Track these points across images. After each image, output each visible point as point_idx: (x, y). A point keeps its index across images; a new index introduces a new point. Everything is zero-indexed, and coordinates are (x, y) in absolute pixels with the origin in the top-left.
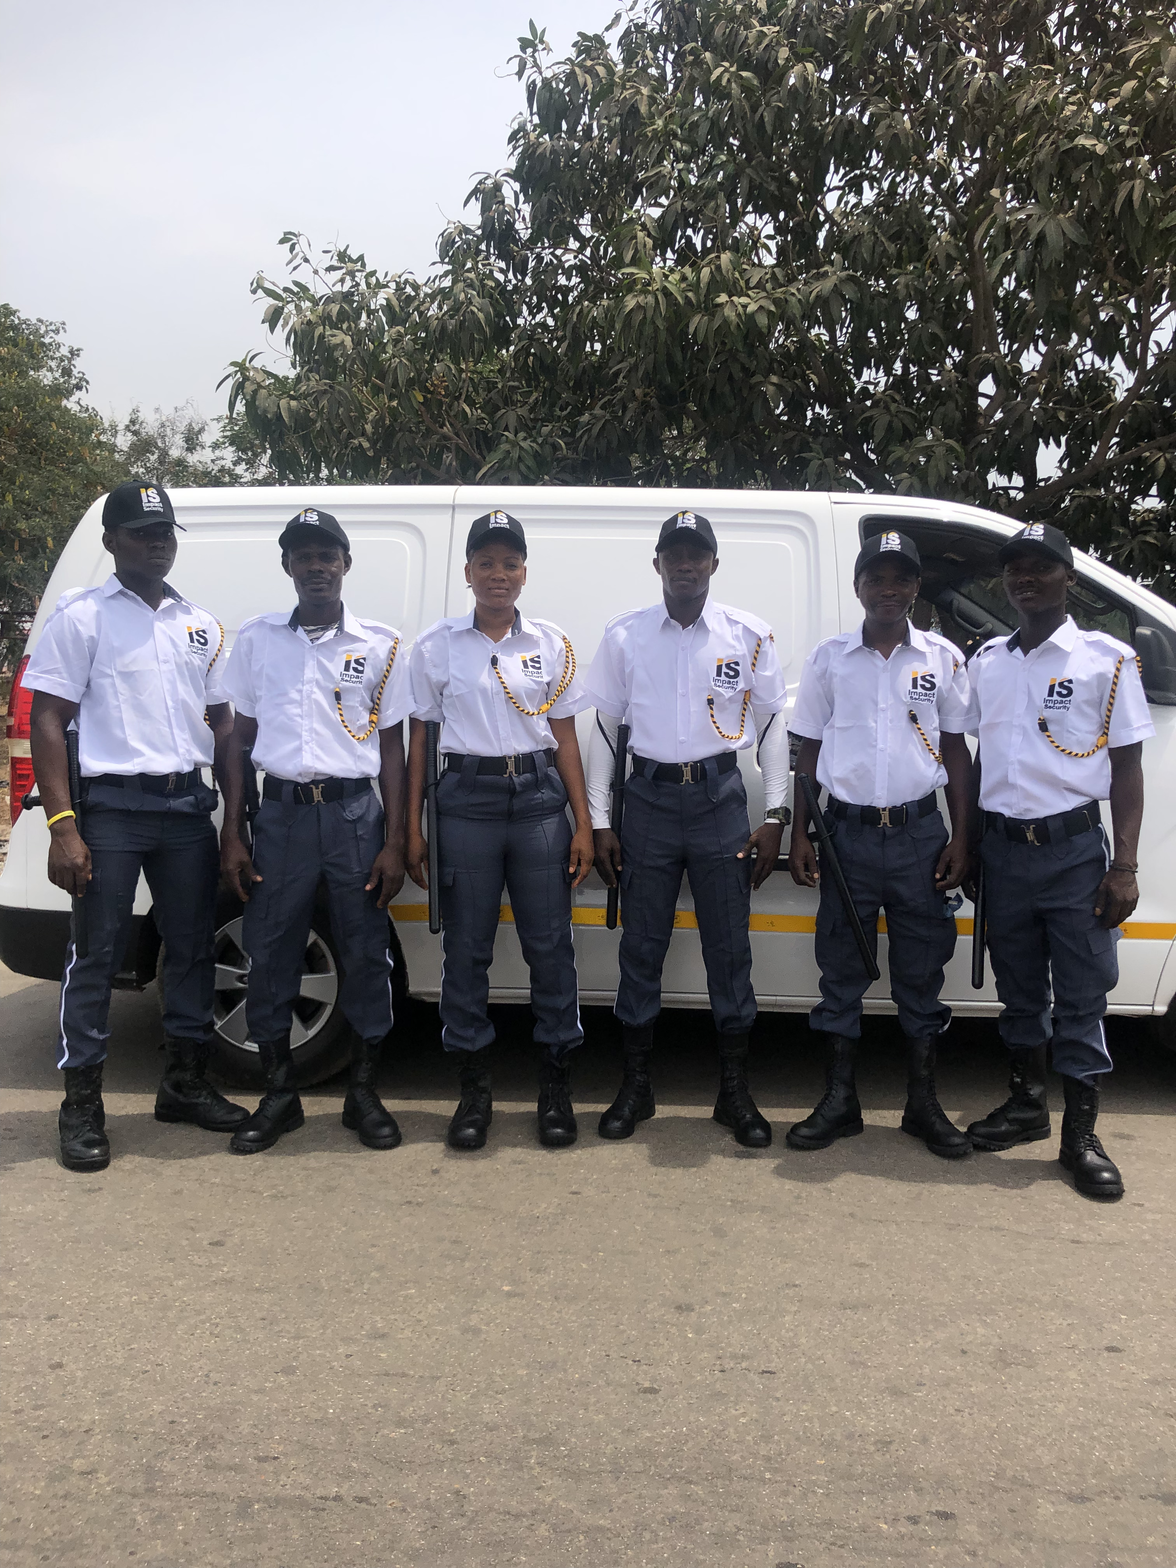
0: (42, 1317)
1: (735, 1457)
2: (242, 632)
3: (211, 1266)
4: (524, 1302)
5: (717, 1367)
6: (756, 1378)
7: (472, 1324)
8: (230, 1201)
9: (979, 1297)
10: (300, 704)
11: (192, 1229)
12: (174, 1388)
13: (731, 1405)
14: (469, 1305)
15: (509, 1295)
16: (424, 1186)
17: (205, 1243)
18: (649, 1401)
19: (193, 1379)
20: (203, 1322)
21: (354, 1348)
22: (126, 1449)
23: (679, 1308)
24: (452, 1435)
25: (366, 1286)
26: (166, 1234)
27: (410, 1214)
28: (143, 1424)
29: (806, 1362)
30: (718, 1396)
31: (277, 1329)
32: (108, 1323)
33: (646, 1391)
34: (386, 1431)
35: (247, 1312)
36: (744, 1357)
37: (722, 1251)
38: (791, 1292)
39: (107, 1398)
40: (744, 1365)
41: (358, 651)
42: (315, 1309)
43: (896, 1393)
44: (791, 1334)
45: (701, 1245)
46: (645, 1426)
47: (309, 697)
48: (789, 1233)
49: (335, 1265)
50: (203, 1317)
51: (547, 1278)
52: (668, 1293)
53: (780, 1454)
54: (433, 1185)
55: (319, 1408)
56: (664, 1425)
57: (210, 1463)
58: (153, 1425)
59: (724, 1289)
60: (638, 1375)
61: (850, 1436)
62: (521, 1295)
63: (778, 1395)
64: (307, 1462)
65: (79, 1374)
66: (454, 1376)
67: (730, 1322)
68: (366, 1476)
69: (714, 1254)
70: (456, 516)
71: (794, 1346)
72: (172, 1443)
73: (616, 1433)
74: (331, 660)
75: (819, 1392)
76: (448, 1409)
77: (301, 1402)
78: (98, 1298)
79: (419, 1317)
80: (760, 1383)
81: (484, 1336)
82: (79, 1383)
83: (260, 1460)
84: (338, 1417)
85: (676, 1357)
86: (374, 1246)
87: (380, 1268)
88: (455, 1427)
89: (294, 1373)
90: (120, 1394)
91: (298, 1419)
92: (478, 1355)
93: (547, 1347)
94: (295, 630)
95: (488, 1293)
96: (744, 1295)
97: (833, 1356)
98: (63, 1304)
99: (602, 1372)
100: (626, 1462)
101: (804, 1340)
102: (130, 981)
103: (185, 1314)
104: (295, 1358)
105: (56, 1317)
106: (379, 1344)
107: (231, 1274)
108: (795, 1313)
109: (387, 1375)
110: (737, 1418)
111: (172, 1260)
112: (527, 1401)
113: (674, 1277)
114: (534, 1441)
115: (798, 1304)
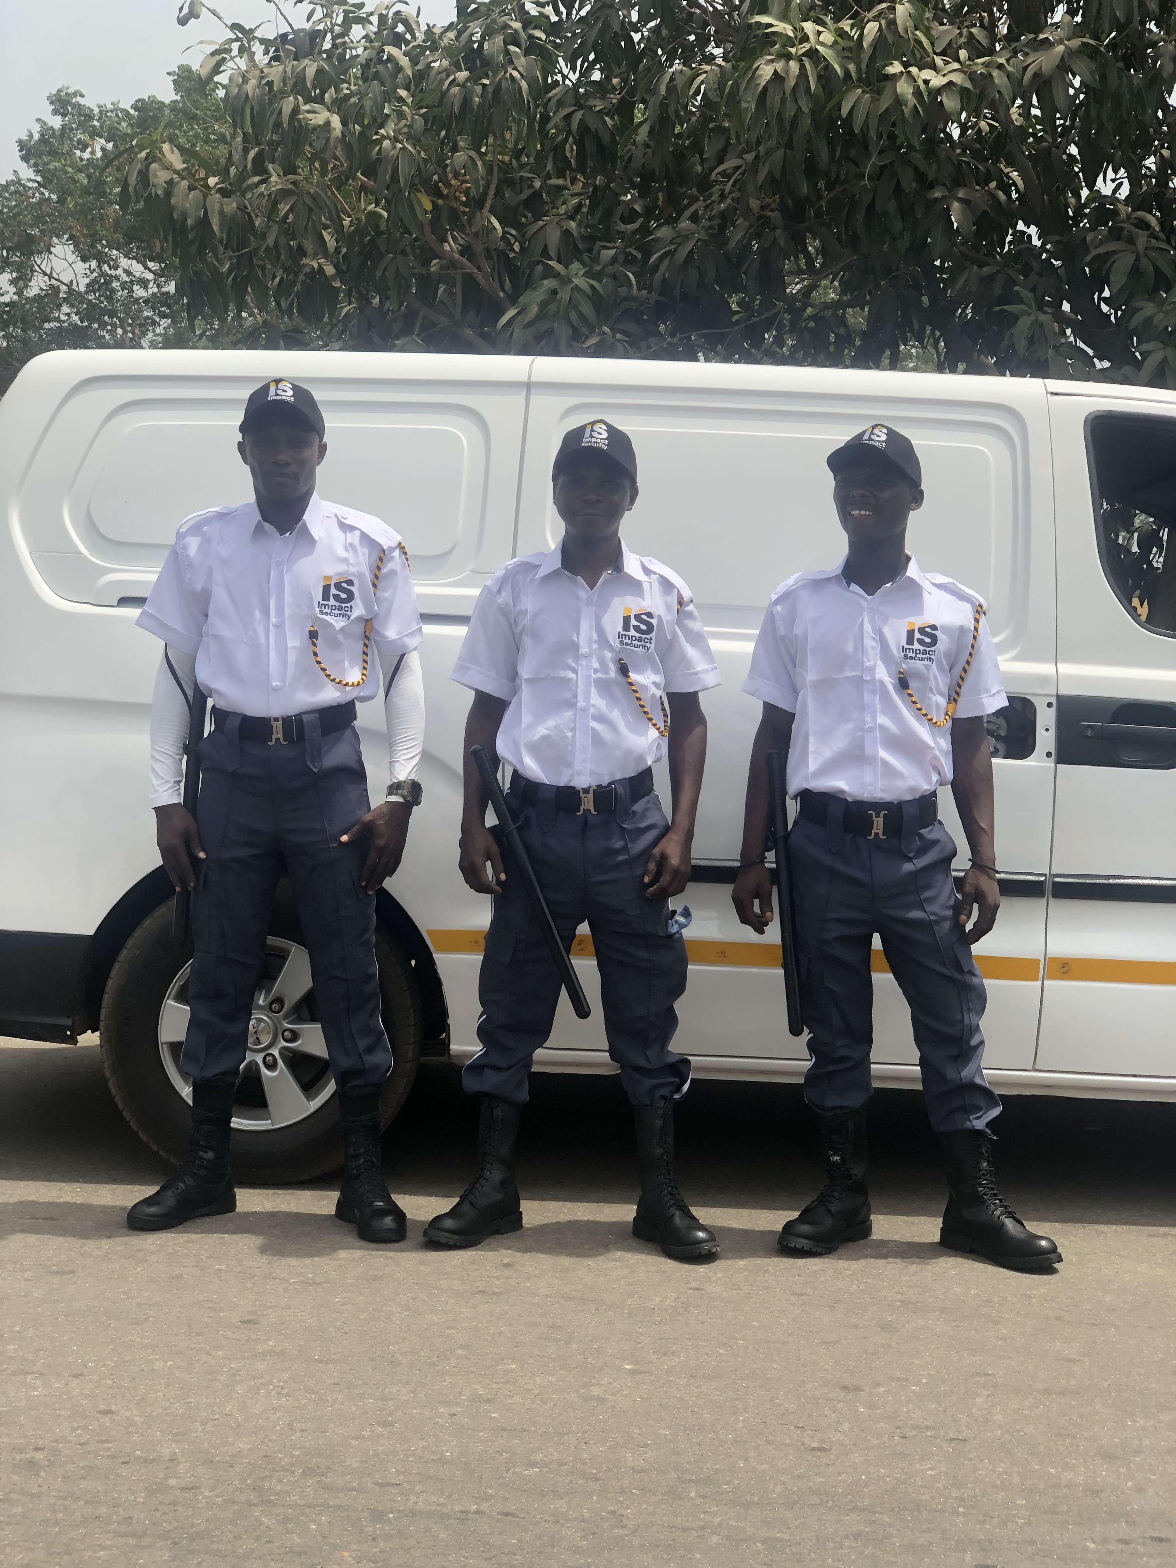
0: (66, 1374)
3: (251, 1340)
4: (653, 1378)
5: (897, 1435)
6: (944, 1444)
7: (593, 1394)
8: (248, 1285)
11: (212, 1308)
12: (255, 1432)
13: (915, 1462)
14: (586, 1380)
15: (633, 1372)
16: (497, 1278)
17: (234, 1321)
18: (819, 1457)
19: (274, 1427)
20: (264, 1385)
21: (456, 1410)
22: (223, 1473)
23: (845, 1388)
24: (595, 1474)
25: (453, 1362)
27: (488, 1302)
28: (234, 1456)
29: (1003, 1434)
30: (900, 1455)
31: (357, 1392)
32: (147, 1384)
33: (815, 1449)
34: (517, 1470)
35: (315, 1378)
36: (928, 1428)
37: (893, 1344)
38: (982, 1379)
39: (181, 1437)
40: (929, 1433)
42: (396, 1378)
43: (1110, 1457)
44: (984, 1412)
45: (865, 1338)
46: (818, 1474)
48: (977, 1331)
49: (407, 1342)
50: (262, 1381)
51: (677, 1360)
52: (830, 1376)
53: (976, 1496)
54: (508, 1278)
55: (433, 1452)
56: (839, 1474)
57: (325, 1486)
58: (245, 1458)
59: (899, 1375)
60: (803, 1438)
61: (1055, 1486)
62: (648, 1373)
63: (971, 1456)
64: (435, 1488)
65: (137, 1419)
66: (584, 1432)
67: (909, 1401)
68: (506, 1499)
69: (884, 1346)
70: (533, 398)
71: (987, 1421)
72: (274, 1471)
73: (784, 1478)
75: (1019, 1454)
76: (585, 1456)
77: (409, 1447)
78: (125, 1362)
79: (529, 1387)
80: (948, 1446)
81: (609, 1404)
82: (141, 1425)
83: (380, 1485)
84: (459, 1459)
85: (846, 1426)
86: (449, 1328)
87: (466, 1347)
88: (597, 1469)
89: (392, 1426)
90: (194, 1435)
91: (412, 1459)
92: (609, 1418)
93: (689, 1414)
95: (607, 1370)
96: (924, 1381)
97: (1036, 1429)
98: (85, 1365)
99: (760, 1434)
100: (800, 1497)
101: (1000, 1417)
103: (239, 1378)
104: (390, 1414)
105: (82, 1375)
106: (486, 1406)
107: (280, 1348)
108: (988, 1396)
109: (504, 1429)
110: (923, 1471)
112: (677, 1453)
113: (836, 1364)
114: (691, 1482)
115: (991, 1389)
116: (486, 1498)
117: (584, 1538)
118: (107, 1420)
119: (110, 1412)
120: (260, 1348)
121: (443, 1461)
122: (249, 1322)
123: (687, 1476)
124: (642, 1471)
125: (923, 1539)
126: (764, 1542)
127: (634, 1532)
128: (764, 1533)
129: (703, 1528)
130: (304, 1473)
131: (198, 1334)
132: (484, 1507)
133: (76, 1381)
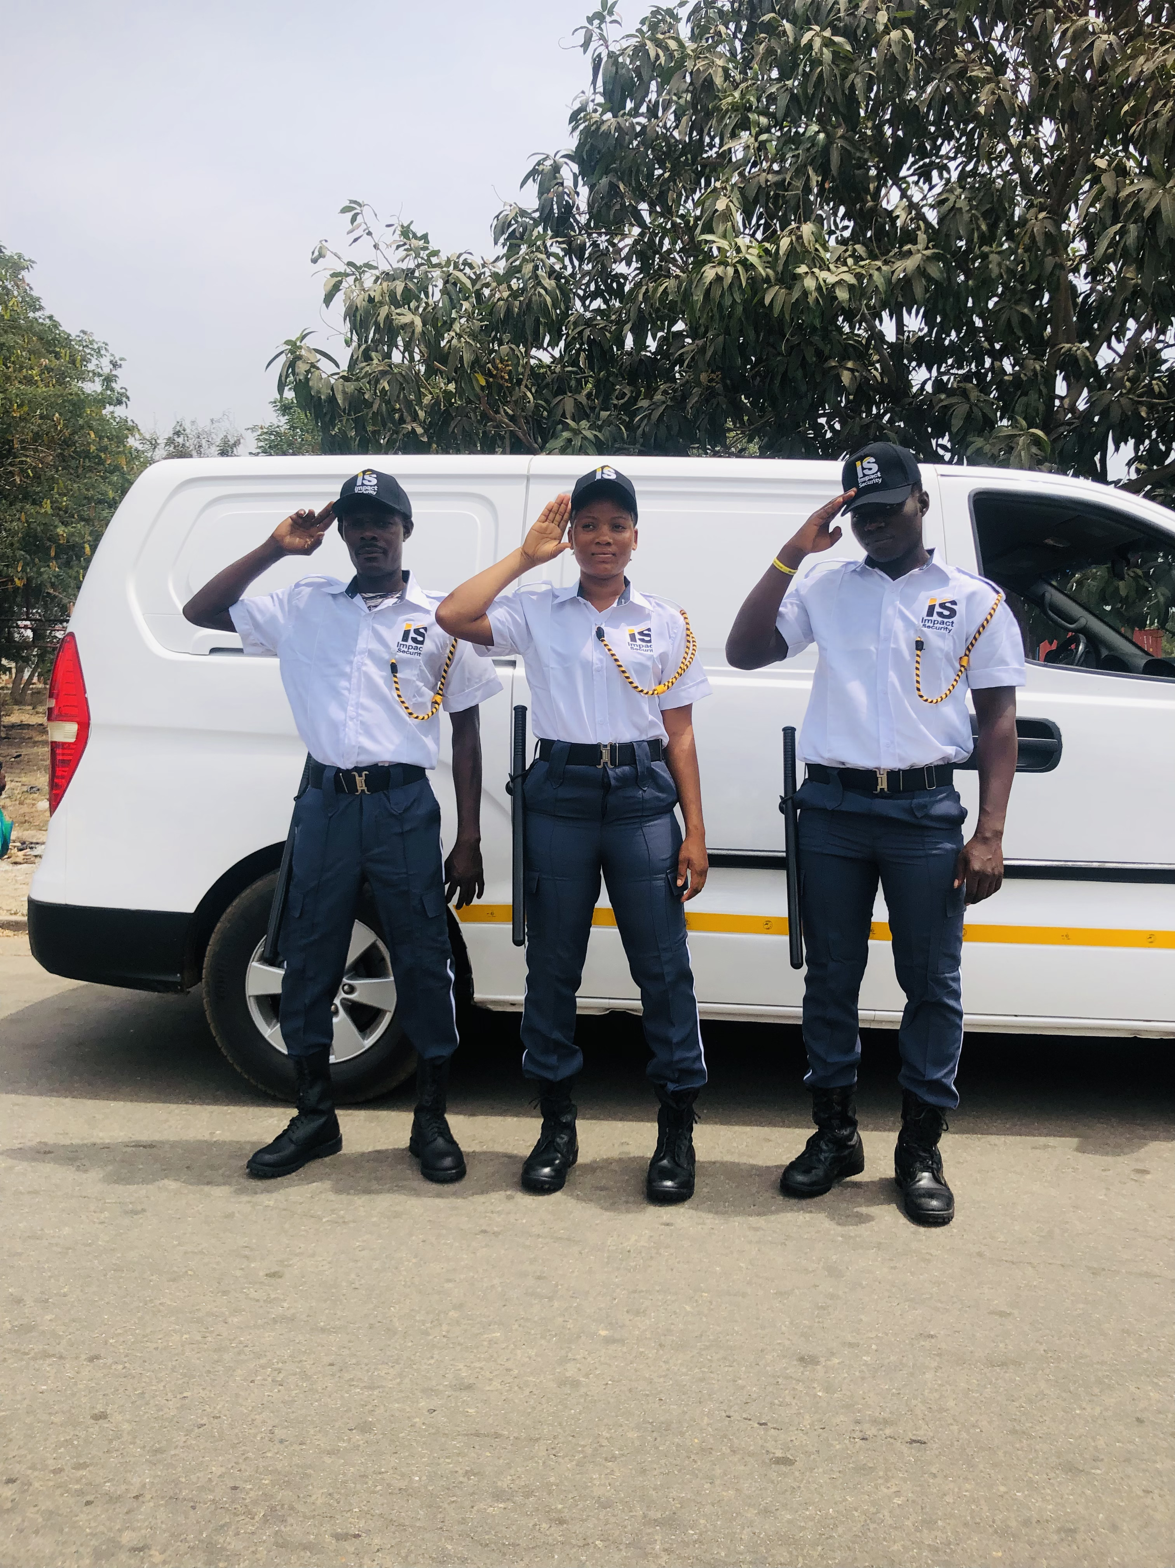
0: (83, 1357)
1: (895, 1548)
3: (269, 1301)
4: (625, 1349)
5: (857, 1434)
6: (905, 1449)
7: (568, 1374)
8: (287, 1226)
9: (1145, 1355)
10: (348, 677)
11: (246, 1257)
12: (234, 1446)
13: (880, 1481)
14: (563, 1352)
15: (608, 1341)
17: (261, 1274)
18: (785, 1475)
19: (255, 1436)
20: (263, 1367)
21: (436, 1402)
22: (181, 1519)
23: (802, 1359)
24: (560, 1511)
26: (218, 1263)
27: (487, 1246)
28: (202, 1489)
30: (862, 1470)
31: (347, 1376)
32: (156, 1366)
33: (779, 1461)
34: (482, 1506)
35: (313, 1356)
36: (886, 1422)
37: (840, 1293)
38: (927, 1344)
39: (159, 1456)
40: (888, 1431)
41: (418, 619)
42: (388, 1353)
43: (1071, 1469)
44: (937, 1395)
45: (816, 1286)
46: (785, 1506)
47: (359, 669)
48: (912, 1274)
49: (408, 1301)
50: (263, 1361)
51: (648, 1322)
52: (787, 1343)
53: (949, 1543)
55: (403, 1475)
57: (280, 1541)
58: (212, 1491)
59: (849, 1338)
60: (766, 1441)
61: (1027, 1523)
62: (622, 1341)
64: (393, 1542)
65: (126, 1426)
66: (555, 1437)
67: (863, 1378)
69: (832, 1296)
70: (531, 487)
72: (236, 1515)
73: (751, 1513)
74: (388, 629)
75: (981, 1466)
76: (552, 1479)
77: (380, 1467)
78: (144, 1336)
79: (509, 1365)
80: (909, 1454)
81: (583, 1390)
82: (126, 1437)
83: (338, 1537)
84: (426, 1487)
86: (449, 1281)
87: (459, 1307)
88: (562, 1502)
89: (370, 1431)
90: (173, 1452)
91: (379, 1488)
92: (580, 1413)
93: (657, 1405)
94: (354, 598)
95: (583, 1338)
96: (874, 1347)
97: (990, 1423)
98: (106, 1343)
99: (725, 1436)
100: (768, 1551)
101: (952, 1403)
102: (174, 984)
103: (243, 1357)
104: (371, 1412)
105: (97, 1357)
106: (465, 1396)
107: (292, 1311)
108: (937, 1369)
109: (477, 1435)
110: (890, 1498)
111: (225, 1293)
112: (644, 1471)
113: (791, 1323)
114: (656, 1522)
115: (937, 1358)
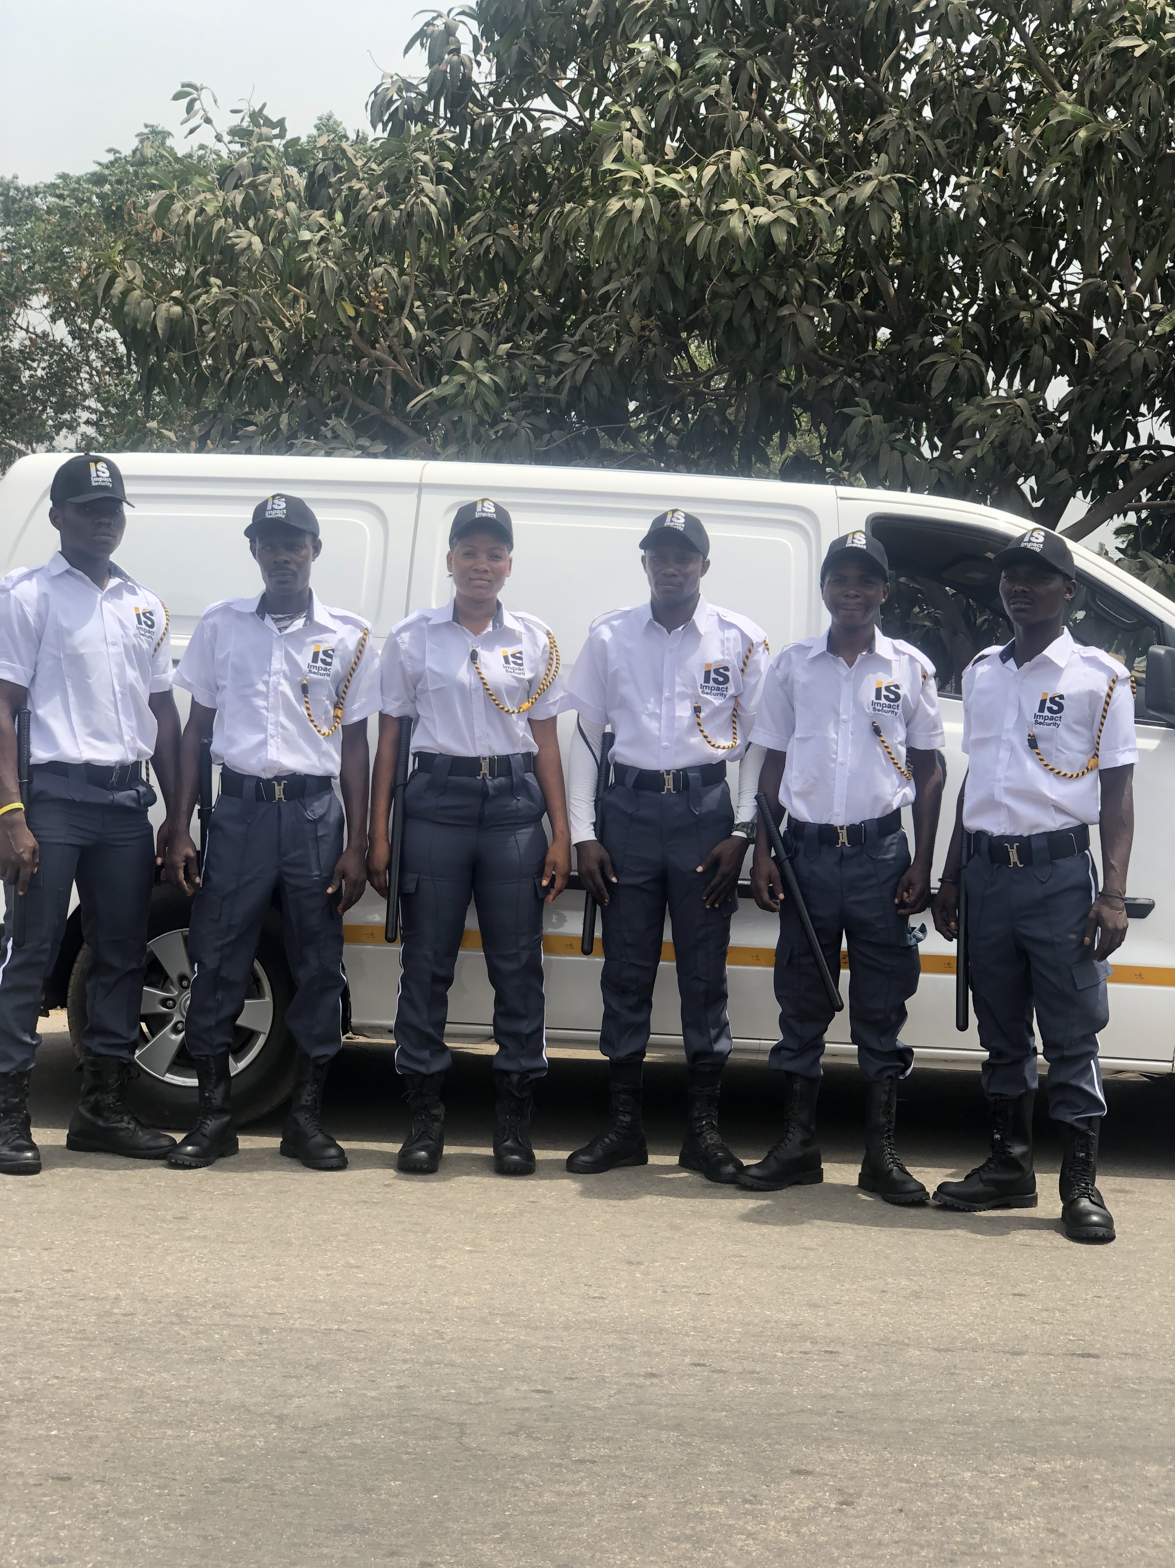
2: (206, 617)
10: (266, 696)
41: (329, 642)
46: (593, 1312)
47: (275, 689)
49: (301, 1232)
51: (506, 1245)
52: (620, 1256)
53: (705, 1326)
54: (387, 1193)
55: (311, 1296)
56: (609, 1312)
57: (228, 1314)
58: (171, 1298)
59: (674, 1256)
60: (588, 1291)
61: (767, 1321)
62: (482, 1252)
63: (711, 1303)
64: (309, 1316)
65: (91, 1275)
66: (426, 1286)
67: (676, 1271)
68: (360, 1322)
69: (668, 1238)
70: (423, 496)
71: (731, 1284)
72: (191, 1305)
74: (299, 652)
94: (263, 618)
116: (345, 1322)
117: (413, 1344)
118: (69, 1276)
119: (71, 1271)
120: (187, 1234)
121: (317, 1301)
122: (180, 1218)
123: (496, 1312)
124: (464, 1308)
125: (658, 1349)
126: (542, 1348)
127: (449, 1342)
128: (545, 1343)
129: (500, 1340)
130: (214, 1307)
131: (140, 1225)
132: (344, 1327)
133: (46, 1253)
